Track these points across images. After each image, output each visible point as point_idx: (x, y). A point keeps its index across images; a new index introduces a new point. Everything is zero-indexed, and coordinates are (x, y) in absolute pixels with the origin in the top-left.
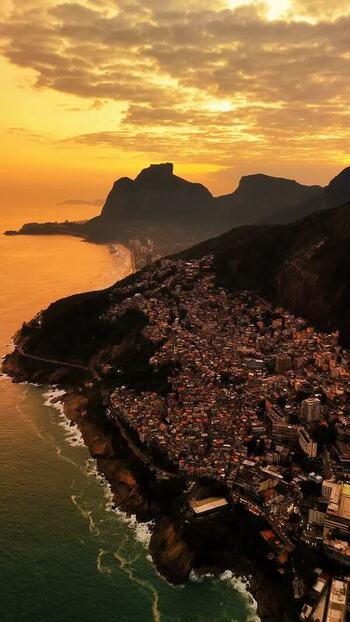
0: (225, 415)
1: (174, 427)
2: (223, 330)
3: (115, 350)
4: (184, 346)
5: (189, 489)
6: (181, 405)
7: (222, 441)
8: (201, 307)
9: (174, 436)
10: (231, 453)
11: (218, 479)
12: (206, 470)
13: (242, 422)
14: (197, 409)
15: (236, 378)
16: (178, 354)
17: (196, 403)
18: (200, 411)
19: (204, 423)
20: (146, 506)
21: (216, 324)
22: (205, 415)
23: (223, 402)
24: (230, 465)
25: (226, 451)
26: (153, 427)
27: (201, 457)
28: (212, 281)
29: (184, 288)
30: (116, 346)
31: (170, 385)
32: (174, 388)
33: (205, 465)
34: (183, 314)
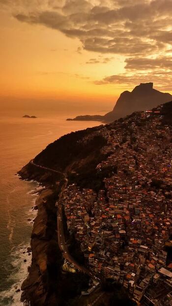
0: (148, 215)
1: (95, 220)
2: (164, 153)
3: (82, 162)
4: (123, 156)
5: (90, 291)
6: (107, 201)
7: (139, 241)
8: (149, 137)
9: (92, 227)
10: (148, 257)
11: (126, 285)
12: (113, 271)
13: (164, 225)
14: (120, 206)
15: (168, 186)
16: (117, 161)
17: (121, 201)
18: (122, 209)
19: (124, 220)
20: (44, 298)
21: (158, 148)
22: (127, 212)
23: (148, 203)
24: (143, 270)
25: (141, 253)
26: (78, 217)
27: (113, 254)
28: (160, 121)
29: (137, 124)
30: (83, 160)
31: (103, 184)
32: (106, 186)
33: (114, 265)
34: (134, 140)
